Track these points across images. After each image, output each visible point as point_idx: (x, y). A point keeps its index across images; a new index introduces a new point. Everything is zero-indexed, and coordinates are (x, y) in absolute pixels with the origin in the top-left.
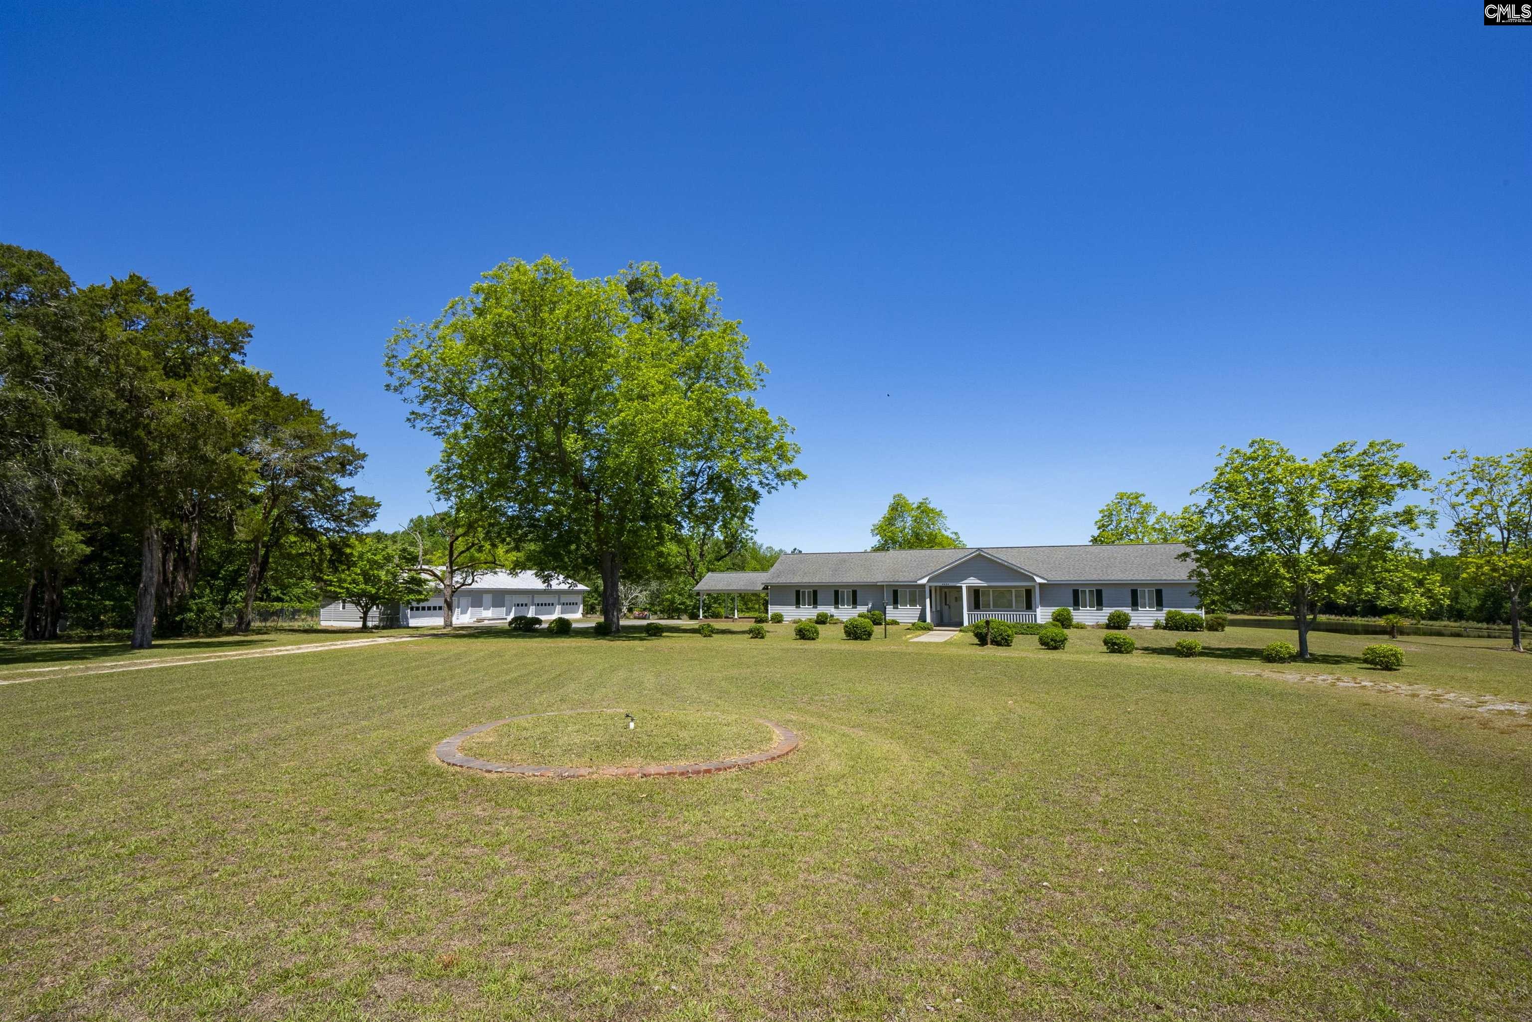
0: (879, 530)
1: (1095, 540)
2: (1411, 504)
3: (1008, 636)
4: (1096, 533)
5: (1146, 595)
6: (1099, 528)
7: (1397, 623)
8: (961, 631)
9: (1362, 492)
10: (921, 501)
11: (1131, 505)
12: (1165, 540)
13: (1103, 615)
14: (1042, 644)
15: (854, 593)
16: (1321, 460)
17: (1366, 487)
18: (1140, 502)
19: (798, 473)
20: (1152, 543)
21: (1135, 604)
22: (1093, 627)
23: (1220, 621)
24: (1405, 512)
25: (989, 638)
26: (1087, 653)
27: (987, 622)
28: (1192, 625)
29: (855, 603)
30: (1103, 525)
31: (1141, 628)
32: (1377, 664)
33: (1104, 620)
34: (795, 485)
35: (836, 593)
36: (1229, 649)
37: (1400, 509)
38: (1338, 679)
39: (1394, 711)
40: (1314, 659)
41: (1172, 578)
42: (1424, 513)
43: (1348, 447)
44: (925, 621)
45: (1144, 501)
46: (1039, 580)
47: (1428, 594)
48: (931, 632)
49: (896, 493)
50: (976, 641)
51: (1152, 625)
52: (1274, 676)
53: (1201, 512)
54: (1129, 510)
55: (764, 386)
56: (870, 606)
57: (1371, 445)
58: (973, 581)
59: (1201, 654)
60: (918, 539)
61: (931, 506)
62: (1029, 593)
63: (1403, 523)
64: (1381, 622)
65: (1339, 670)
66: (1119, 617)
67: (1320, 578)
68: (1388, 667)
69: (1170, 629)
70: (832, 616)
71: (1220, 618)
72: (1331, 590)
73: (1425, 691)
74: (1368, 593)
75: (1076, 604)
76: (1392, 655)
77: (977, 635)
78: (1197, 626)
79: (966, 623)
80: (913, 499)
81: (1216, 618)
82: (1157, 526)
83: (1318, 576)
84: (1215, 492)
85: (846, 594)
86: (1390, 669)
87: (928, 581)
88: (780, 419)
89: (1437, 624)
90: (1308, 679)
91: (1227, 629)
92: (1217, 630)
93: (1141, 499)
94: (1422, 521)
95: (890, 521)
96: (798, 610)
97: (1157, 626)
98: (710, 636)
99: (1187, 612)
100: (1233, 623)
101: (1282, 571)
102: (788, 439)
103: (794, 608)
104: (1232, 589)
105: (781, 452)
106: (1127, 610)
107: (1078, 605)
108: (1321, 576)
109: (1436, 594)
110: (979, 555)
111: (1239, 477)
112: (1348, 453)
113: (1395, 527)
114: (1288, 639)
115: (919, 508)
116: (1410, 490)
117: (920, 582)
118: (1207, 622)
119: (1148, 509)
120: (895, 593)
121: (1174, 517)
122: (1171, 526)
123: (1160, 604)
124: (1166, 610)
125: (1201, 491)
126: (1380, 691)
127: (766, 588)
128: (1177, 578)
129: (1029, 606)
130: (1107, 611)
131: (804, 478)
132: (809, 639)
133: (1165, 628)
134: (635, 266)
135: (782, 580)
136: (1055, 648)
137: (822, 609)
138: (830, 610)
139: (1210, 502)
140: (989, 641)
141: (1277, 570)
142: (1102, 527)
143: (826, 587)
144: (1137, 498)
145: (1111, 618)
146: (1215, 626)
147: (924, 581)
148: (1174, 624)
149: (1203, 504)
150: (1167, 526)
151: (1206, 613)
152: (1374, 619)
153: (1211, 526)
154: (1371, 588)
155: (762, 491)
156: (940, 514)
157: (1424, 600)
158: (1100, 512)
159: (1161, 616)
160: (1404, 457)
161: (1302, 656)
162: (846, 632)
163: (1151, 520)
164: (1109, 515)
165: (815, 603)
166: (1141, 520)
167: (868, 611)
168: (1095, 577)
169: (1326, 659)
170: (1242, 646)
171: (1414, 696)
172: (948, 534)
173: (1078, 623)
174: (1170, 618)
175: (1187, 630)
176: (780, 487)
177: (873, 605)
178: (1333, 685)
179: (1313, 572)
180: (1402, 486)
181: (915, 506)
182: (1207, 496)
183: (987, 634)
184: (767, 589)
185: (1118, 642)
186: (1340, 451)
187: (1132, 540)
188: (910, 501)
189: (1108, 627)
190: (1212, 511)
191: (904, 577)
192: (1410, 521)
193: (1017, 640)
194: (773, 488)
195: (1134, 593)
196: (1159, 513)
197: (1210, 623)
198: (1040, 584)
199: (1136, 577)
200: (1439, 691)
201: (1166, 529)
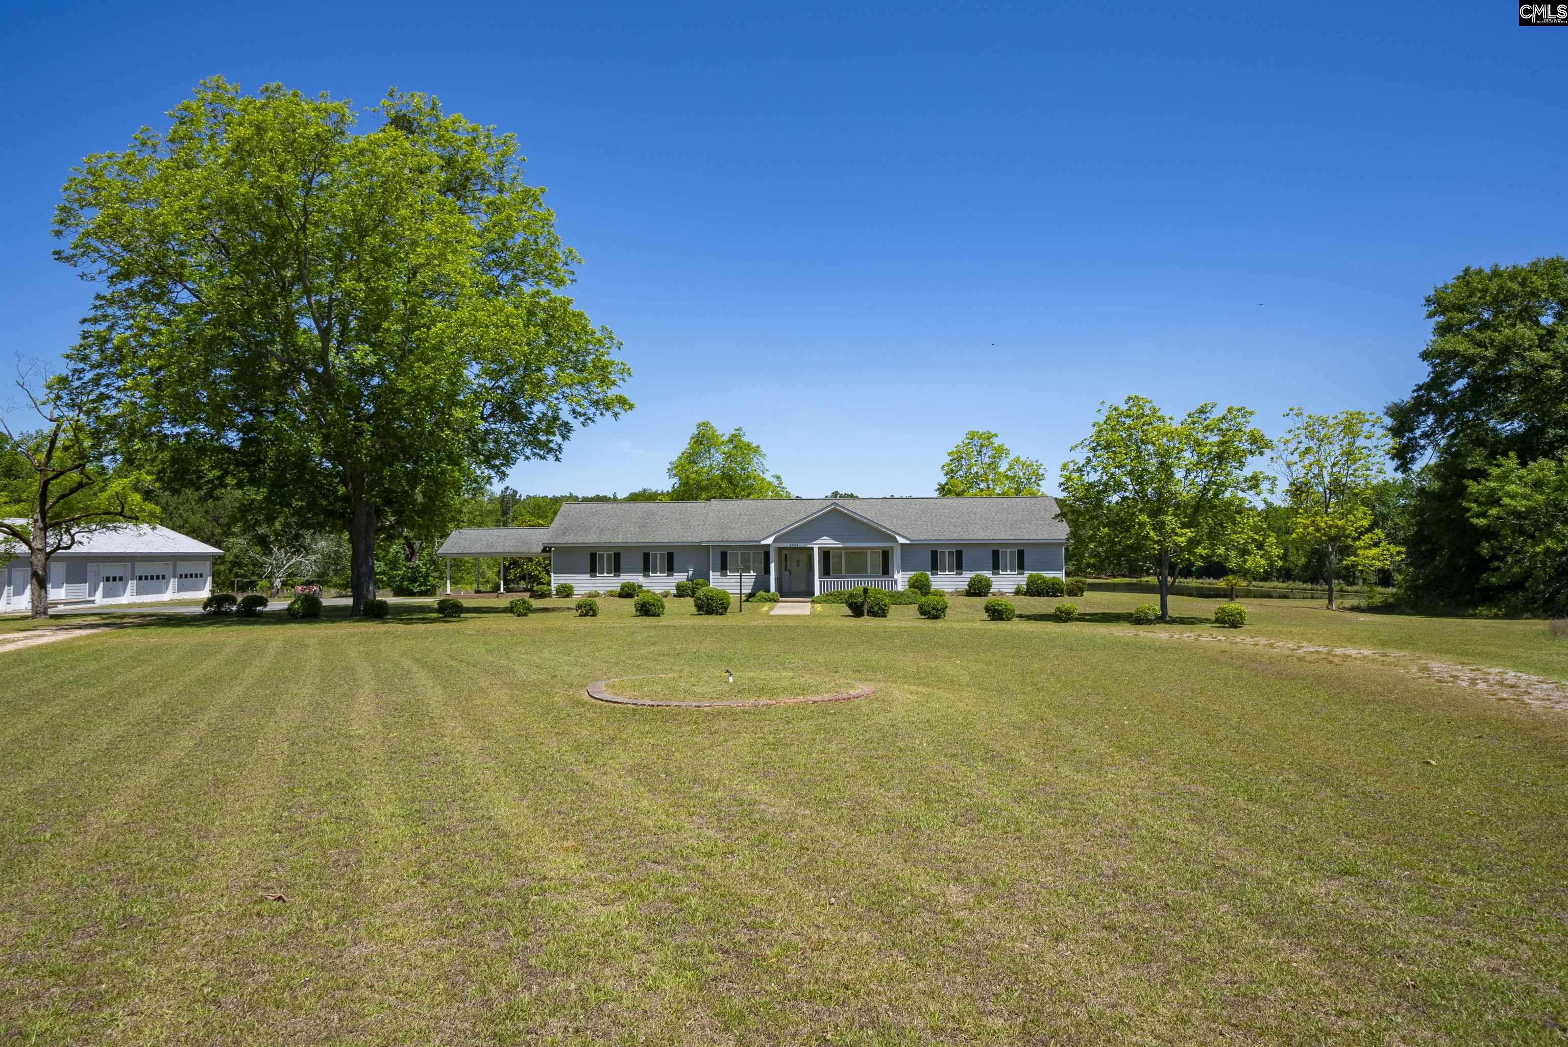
0: (678, 468)
1: (944, 491)
2: (1258, 471)
3: (885, 606)
4: (943, 480)
5: (1008, 557)
6: (947, 474)
7: (1235, 585)
8: (813, 602)
9: (1220, 458)
10: (734, 432)
11: (982, 446)
12: (1018, 492)
13: (962, 581)
14: (922, 613)
15: (670, 556)
16: (1186, 420)
17: (1223, 452)
18: (993, 443)
19: (622, 402)
20: (1004, 495)
21: (996, 567)
22: (952, 594)
23: (1080, 584)
24: (1252, 478)
25: (866, 607)
26: (974, 621)
27: (865, 591)
28: (1053, 590)
29: (670, 569)
30: (952, 471)
31: (1002, 594)
32: (1225, 622)
33: (964, 586)
34: (616, 415)
35: (646, 556)
36: (1096, 614)
37: (1249, 475)
38: (1199, 635)
39: (1244, 654)
40: (1173, 621)
41: (1035, 537)
42: (1267, 478)
43: (1209, 408)
44: (768, 590)
45: (997, 442)
46: (901, 540)
47: (1266, 556)
48: (779, 605)
49: (702, 421)
50: (850, 613)
51: (1013, 590)
52: (1150, 635)
53: (1080, 470)
54: (979, 452)
55: (575, 281)
56: (691, 573)
57: (1230, 410)
58: (826, 542)
59: (1077, 620)
60: (732, 484)
61: (746, 439)
62: (886, 555)
63: (1250, 488)
64: (1221, 584)
65: (1198, 628)
66: (980, 582)
67: (1182, 541)
68: (1234, 625)
69: (1031, 595)
70: (640, 587)
71: (1080, 582)
72: (1191, 552)
73: (1263, 641)
74: (1220, 555)
75: (934, 568)
76: (1238, 613)
77: (850, 606)
78: (1057, 591)
79: (817, 592)
80: (724, 429)
81: (1077, 582)
82: (1009, 473)
83: (1181, 539)
84: (1094, 449)
85: (659, 559)
86: (1235, 627)
87: (774, 542)
88: (604, 329)
89: (1267, 585)
90: (1176, 636)
91: (1085, 593)
92: (1076, 595)
93: (994, 440)
94: (1265, 486)
95: (691, 458)
96: (594, 580)
97: (1018, 592)
98: (525, 615)
99: (1048, 575)
100: (1094, 587)
101: (1152, 533)
102: (614, 356)
103: (587, 577)
104: (1105, 552)
105: (603, 373)
106: (988, 574)
107: (937, 569)
108: (1183, 539)
109: (1272, 556)
110: (834, 509)
111: (1115, 436)
112: (1208, 414)
113: (1244, 491)
114: (1150, 602)
115: (731, 441)
116: (1257, 457)
117: (763, 542)
118: (1068, 586)
119: (1000, 452)
120: (724, 556)
121: (1028, 463)
122: (1024, 474)
123: (1021, 567)
124: (1027, 573)
125: (1080, 447)
126: (1232, 643)
127: (546, 550)
128: (1040, 537)
129: (886, 571)
130: (968, 575)
131: (631, 407)
132: (654, 615)
133: (1025, 594)
134: (397, 95)
135: (571, 539)
136: (936, 617)
137: (626, 578)
138: (638, 579)
139: (1089, 460)
140: (865, 612)
141: (1148, 533)
142: (951, 473)
143: (631, 548)
144: (989, 438)
145: (971, 584)
146: (1074, 591)
147: (769, 541)
148: (1034, 590)
149: (1082, 461)
150: (1021, 474)
151: (1067, 575)
152: (1208, 581)
153: (1091, 485)
154: (1221, 551)
155: (576, 423)
156: (757, 450)
157: (1263, 562)
158: (950, 454)
159: (1022, 580)
160: (1253, 425)
161: (1163, 619)
162: (696, 605)
163: (1003, 467)
164: (957, 458)
165: (617, 570)
166: (993, 466)
167: (688, 579)
168: (955, 536)
169: (1182, 621)
170: (1106, 611)
171: (1255, 645)
172: (768, 477)
173: (936, 590)
174: (1031, 582)
175: (1048, 596)
176: (598, 418)
177: (694, 571)
178: (1197, 640)
179: (1176, 534)
180: (1252, 453)
181: (725, 438)
182: (1086, 453)
183: (863, 604)
184: (550, 551)
185: (1000, 608)
186: (1202, 411)
187: (982, 490)
188: (719, 432)
189: (968, 594)
190: (1089, 469)
191: (738, 534)
192: (1256, 486)
193: (893, 610)
194: (590, 419)
195: (996, 554)
196: (1012, 457)
197: (1071, 587)
198: (902, 545)
199: (999, 536)
200: (1272, 641)
201: (1019, 478)
